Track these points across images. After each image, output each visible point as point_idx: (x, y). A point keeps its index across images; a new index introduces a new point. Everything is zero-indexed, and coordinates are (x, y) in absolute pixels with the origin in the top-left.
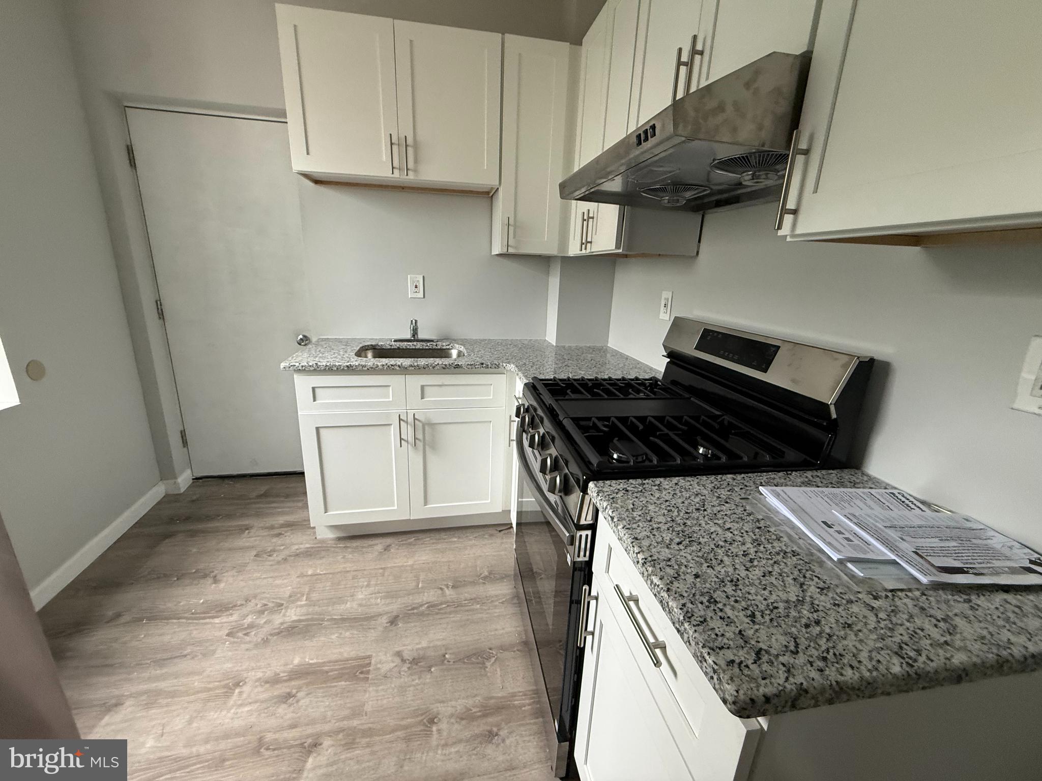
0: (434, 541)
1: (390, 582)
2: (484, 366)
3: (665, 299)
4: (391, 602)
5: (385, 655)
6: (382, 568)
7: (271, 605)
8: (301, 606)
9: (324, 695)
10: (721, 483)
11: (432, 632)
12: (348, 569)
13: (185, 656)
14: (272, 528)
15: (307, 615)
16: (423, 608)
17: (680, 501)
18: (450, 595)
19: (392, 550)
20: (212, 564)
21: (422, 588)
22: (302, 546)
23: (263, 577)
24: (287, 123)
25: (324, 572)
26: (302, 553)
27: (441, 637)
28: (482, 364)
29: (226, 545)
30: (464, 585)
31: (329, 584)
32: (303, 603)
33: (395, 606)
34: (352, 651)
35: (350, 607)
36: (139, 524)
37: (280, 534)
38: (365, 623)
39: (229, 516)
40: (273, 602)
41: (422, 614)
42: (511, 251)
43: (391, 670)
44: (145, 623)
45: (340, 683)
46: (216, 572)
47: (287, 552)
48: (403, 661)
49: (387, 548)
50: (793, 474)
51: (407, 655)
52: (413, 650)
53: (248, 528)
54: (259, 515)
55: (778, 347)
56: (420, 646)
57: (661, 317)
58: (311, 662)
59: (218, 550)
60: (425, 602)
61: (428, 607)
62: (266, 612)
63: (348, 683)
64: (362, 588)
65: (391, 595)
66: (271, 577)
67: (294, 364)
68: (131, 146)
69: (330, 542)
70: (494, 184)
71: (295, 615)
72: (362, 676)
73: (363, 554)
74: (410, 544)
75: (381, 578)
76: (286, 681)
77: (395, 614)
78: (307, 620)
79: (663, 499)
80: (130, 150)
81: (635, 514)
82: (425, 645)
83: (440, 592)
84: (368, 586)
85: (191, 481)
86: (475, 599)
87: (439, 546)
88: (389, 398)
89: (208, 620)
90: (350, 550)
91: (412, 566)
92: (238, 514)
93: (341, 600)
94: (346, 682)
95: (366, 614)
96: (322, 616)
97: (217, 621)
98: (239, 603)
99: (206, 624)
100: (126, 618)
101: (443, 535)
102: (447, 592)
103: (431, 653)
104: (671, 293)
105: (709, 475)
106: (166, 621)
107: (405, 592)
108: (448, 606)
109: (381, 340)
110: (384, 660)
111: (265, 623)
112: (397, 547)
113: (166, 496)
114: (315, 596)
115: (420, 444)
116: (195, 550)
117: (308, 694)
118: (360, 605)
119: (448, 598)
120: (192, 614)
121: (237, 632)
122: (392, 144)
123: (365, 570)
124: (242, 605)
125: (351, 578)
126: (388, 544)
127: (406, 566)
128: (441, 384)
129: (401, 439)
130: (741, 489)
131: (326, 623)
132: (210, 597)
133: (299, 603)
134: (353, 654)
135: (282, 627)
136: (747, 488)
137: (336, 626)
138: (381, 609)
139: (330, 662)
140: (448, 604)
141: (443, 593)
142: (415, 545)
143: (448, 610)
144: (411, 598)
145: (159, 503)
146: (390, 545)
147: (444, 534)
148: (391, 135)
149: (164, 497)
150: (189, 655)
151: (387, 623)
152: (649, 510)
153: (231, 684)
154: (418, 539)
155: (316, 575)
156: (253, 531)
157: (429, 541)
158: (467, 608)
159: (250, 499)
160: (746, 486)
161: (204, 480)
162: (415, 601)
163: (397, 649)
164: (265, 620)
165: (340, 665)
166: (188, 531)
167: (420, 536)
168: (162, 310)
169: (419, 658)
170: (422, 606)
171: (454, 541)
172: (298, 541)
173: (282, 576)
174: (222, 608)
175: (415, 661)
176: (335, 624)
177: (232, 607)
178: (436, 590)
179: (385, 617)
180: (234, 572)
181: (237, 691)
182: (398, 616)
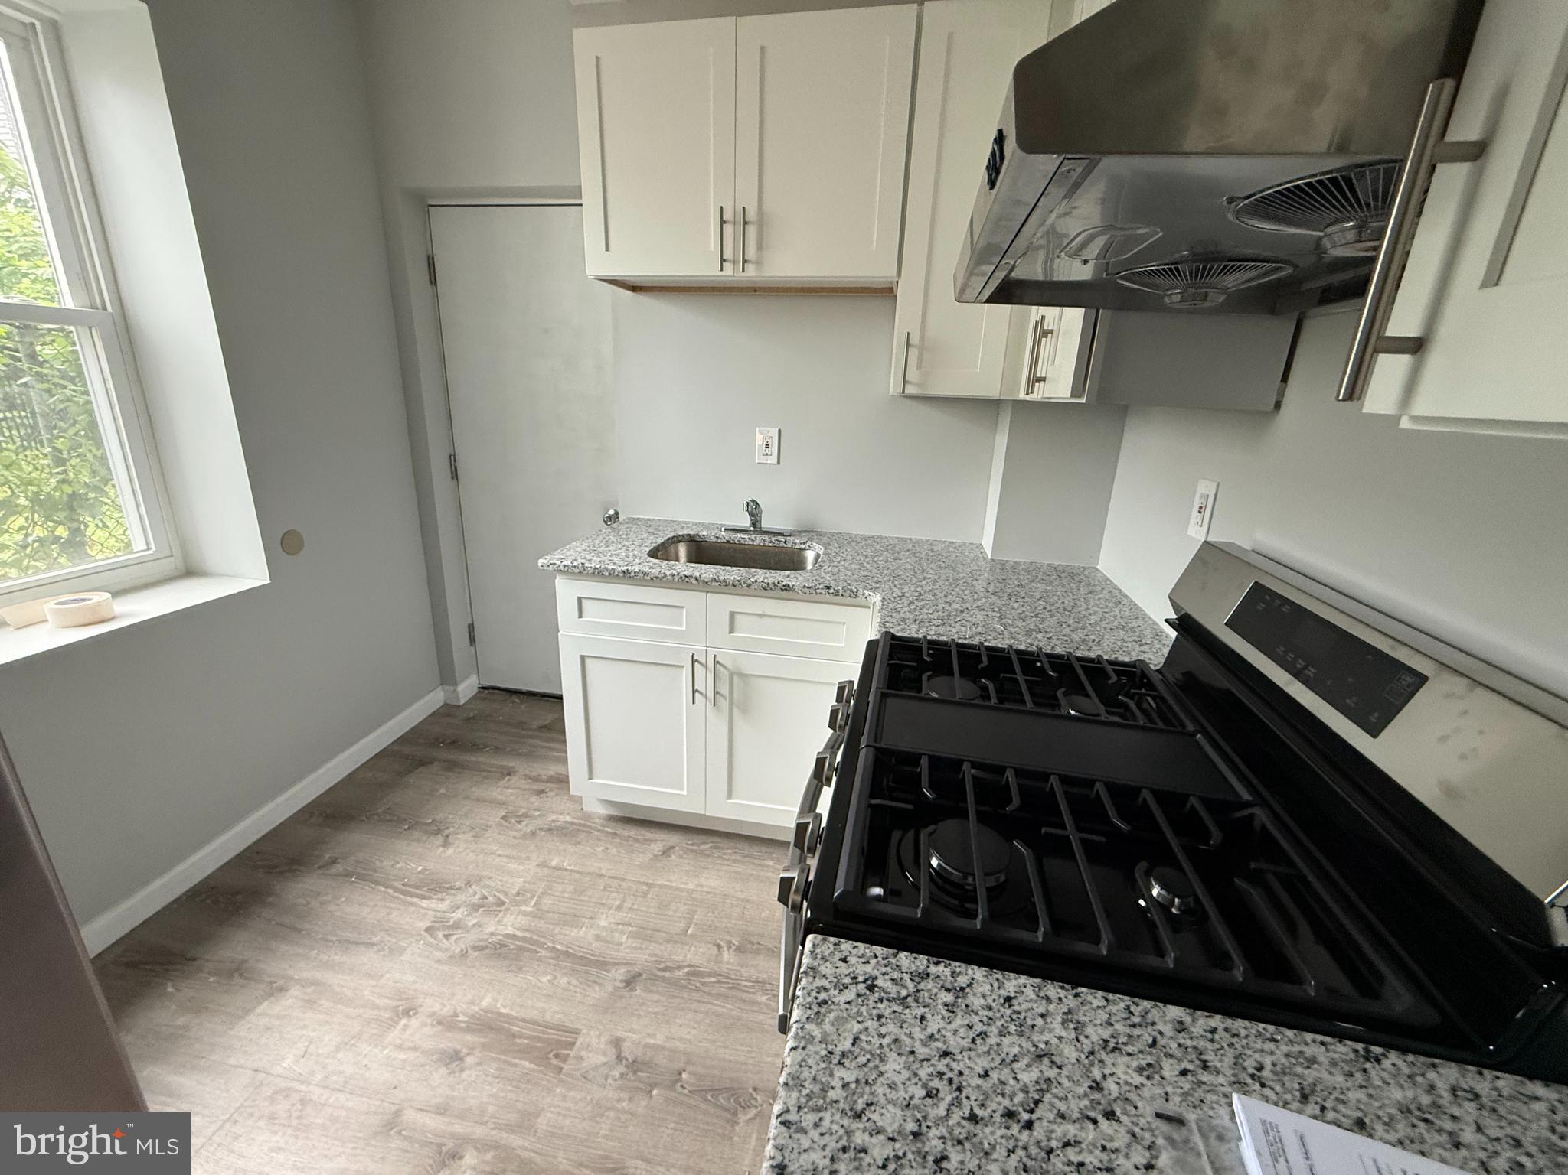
0: (738, 857)
1: (652, 910)
2: (831, 591)
3: (1202, 496)
4: (639, 945)
5: (599, 1037)
6: (647, 884)
7: (491, 899)
8: (526, 914)
9: (497, 1073)
10: (1137, 1032)
11: (677, 1021)
12: (603, 872)
13: (373, 944)
14: (536, 779)
15: (527, 930)
16: (681, 973)
17: (979, 1067)
18: (728, 963)
19: (673, 857)
20: (451, 816)
21: (691, 935)
22: (561, 818)
23: (500, 852)
24: (581, 205)
25: (572, 867)
26: (557, 828)
27: (688, 1037)
28: (828, 588)
29: (477, 792)
30: (757, 952)
31: (571, 888)
32: (529, 909)
33: (640, 956)
34: (558, 1013)
35: (582, 936)
36: (403, 740)
37: (543, 792)
38: (592, 970)
39: (497, 750)
40: (495, 895)
41: (674, 983)
42: (910, 390)
43: (596, 1068)
44: (354, 882)
45: (522, 1062)
46: (451, 829)
47: (539, 822)
48: (619, 1058)
49: (666, 852)
50: (1387, 1063)
51: (627, 1050)
52: (639, 1043)
53: (510, 773)
54: (531, 756)
55: (1422, 679)
56: (652, 1041)
57: (1189, 533)
58: (503, 1010)
59: (467, 797)
60: (685, 964)
61: (688, 974)
62: (482, 909)
63: (532, 1066)
64: (609, 909)
65: (644, 934)
66: (508, 857)
67: (555, 561)
68: (433, 258)
69: (597, 820)
70: (889, 275)
71: (512, 926)
72: (555, 1062)
73: (632, 852)
74: (702, 853)
75: (640, 899)
76: (460, 1029)
77: (637, 969)
78: (524, 939)
79: (939, 1045)
80: (431, 262)
81: (840, 1072)
82: (660, 1043)
83: (715, 951)
84: (619, 908)
85: (476, 690)
86: (764, 982)
87: (741, 868)
88: (681, 626)
89: (415, 900)
90: (617, 840)
91: (690, 892)
92: (508, 749)
93: (573, 920)
94: (531, 1063)
95: (599, 956)
96: (542, 940)
97: (424, 903)
98: (458, 884)
99: (412, 904)
100: (339, 868)
101: (755, 851)
102: (726, 955)
103: (661, 1060)
104: (1215, 485)
105: (1115, 992)
106: (373, 885)
107: (664, 935)
108: (719, 982)
109: (707, 527)
110: (593, 1048)
111: (474, 926)
112: (681, 853)
113: (446, 705)
114: (547, 902)
115: (724, 704)
116: (442, 791)
117: (479, 1064)
118: (598, 937)
119: (724, 968)
120: (403, 885)
121: (438, 929)
122: (723, 222)
123: (624, 880)
124: (459, 889)
125: (602, 888)
126: (671, 844)
127: (682, 890)
128: (760, 612)
129: (694, 691)
130: (1184, 1073)
131: (544, 953)
132: (431, 866)
133: (524, 908)
134: (558, 1019)
135: (490, 940)
136: (1205, 1077)
137: (553, 962)
138: (624, 954)
139: (524, 1020)
140: (720, 978)
141: (717, 956)
142: (708, 856)
143: (717, 989)
144: (670, 947)
145: (433, 714)
146: (673, 847)
147: (756, 848)
148: (721, 207)
149: (442, 706)
150: (376, 945)
151: (621, 981)
152: (881, 1074)
153: (401, 1008)
154: (716, 848)
155: (560, 869)
156: (514, 779)
157: (731, 854)
158: (744, 996)
159: (530, 729)
160: (1205, 1066)
161: (490, 691)
162: (674, 957)
163: (619, 1034)
164: (474, 922)
165: (534, 1030)
166: (444, 761)
167: (723, 843)
168: (456, 468)
169: (644, 1063)
170: (679, 968)
171: (768, 866)
172: (558, 810)
173: (519, 858)
174: (435, 886)
175: (635, 1066)
176: (553, 959)
177: (448, 888)
178: (709, 945)
179: (623, 970)
180: (468, 836)
181: (403, 1022)
182: (640, 975)
